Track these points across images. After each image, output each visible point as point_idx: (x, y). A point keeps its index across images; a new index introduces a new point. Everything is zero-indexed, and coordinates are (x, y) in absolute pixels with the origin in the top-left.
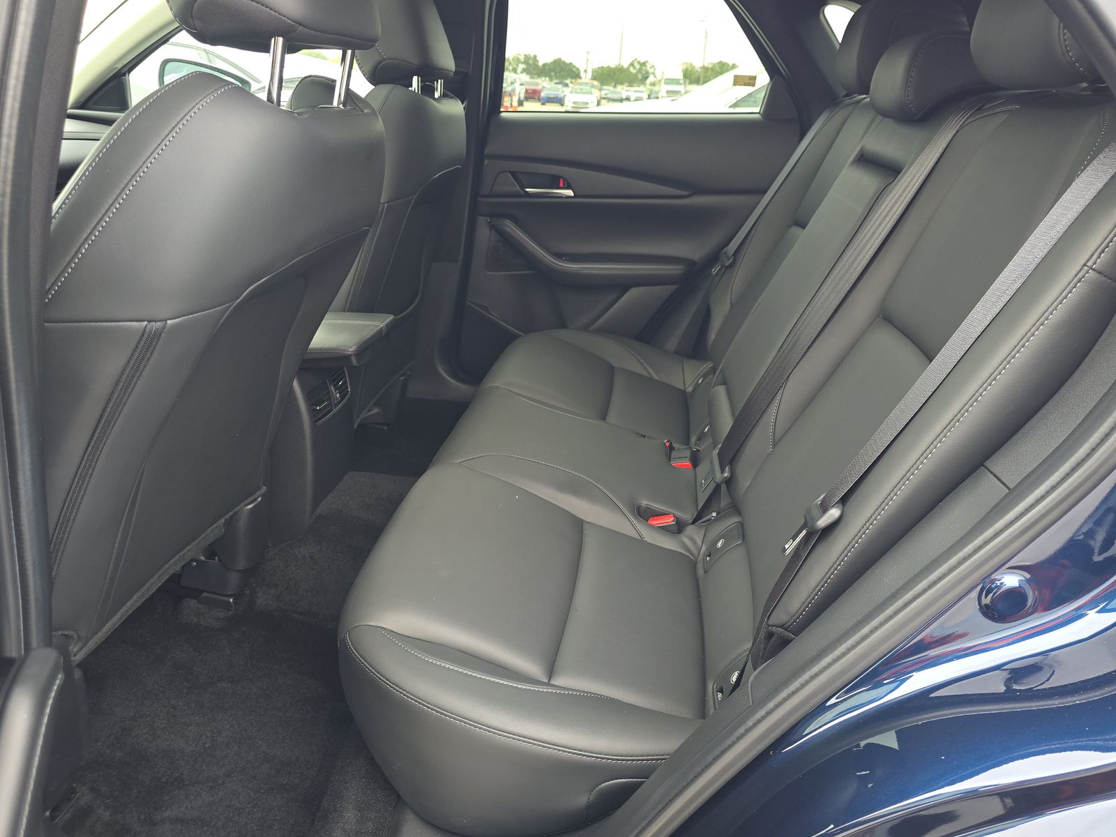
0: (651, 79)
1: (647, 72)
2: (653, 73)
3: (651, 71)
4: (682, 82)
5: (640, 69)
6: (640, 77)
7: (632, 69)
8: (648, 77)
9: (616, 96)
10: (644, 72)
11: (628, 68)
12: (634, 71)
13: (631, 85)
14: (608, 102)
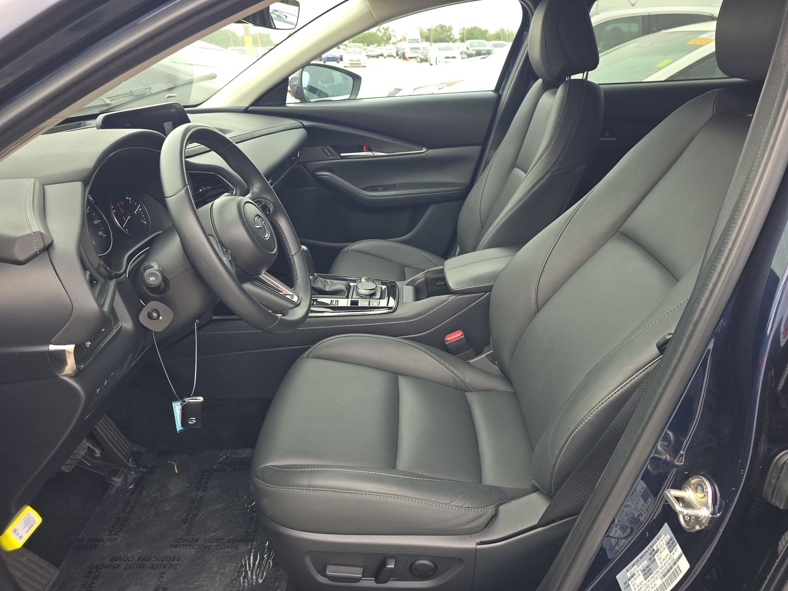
0: (393, 40)
1: (390, 35)
2: (394, 35)
3: (392, 34)
4: (420, 41)
5: (385, 33)
6: (385, 38)
7: (379, 33)
8: (390, 38)
9: (374, 54)
10: (387, 35)
11: (376, 32)
12: (380, 35)
13: (379, 45)
14: (369, 58)
